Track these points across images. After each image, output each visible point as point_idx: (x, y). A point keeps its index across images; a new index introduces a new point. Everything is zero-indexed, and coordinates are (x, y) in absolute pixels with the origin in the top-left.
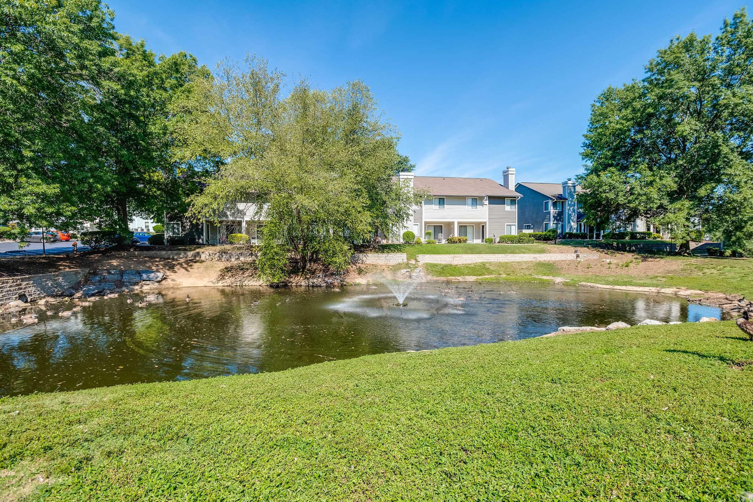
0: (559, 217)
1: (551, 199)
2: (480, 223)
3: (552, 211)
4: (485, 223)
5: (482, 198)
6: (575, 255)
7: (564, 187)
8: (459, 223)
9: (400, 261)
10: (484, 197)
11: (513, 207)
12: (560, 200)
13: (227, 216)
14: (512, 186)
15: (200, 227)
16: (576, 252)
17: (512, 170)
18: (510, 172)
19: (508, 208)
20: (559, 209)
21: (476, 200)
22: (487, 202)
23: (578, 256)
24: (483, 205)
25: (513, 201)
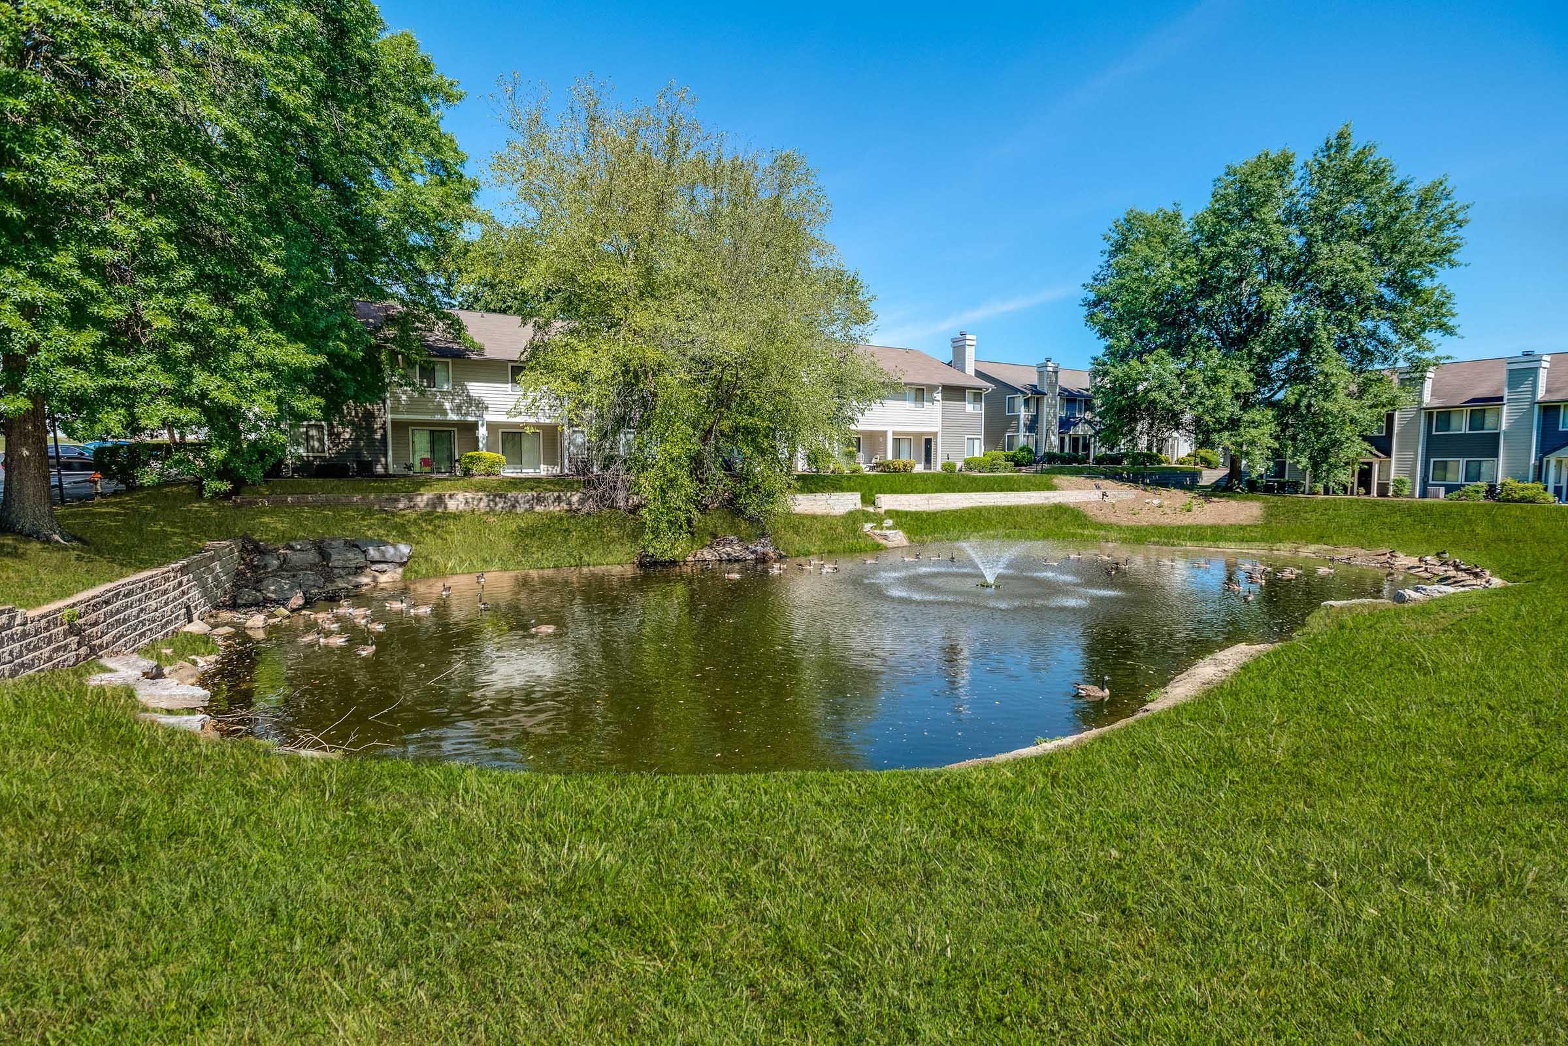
0: (1033, 426)
1: (1022, 392)
2: (922, 434)
3: (1023, 414)
4: (936, 434)
5: (932, 388)
6: (1099, 493)
7: (1041, 374)
8: (894, 433)
9: (851, 507)
10: (936, 387)
11: (978, 406)
12: (1035, 395)
13: (444, 412)
14: (970, 369)
15: (378, 436)
16: (1098, 487)
17: (971, 339)
18: (968, 342)
19: (969, 408)
20: (1033, 411)
21: (921, 393)
22: (939, 396)
23: (1104, 495)
24: (933, 400)
25: (977, 395)
